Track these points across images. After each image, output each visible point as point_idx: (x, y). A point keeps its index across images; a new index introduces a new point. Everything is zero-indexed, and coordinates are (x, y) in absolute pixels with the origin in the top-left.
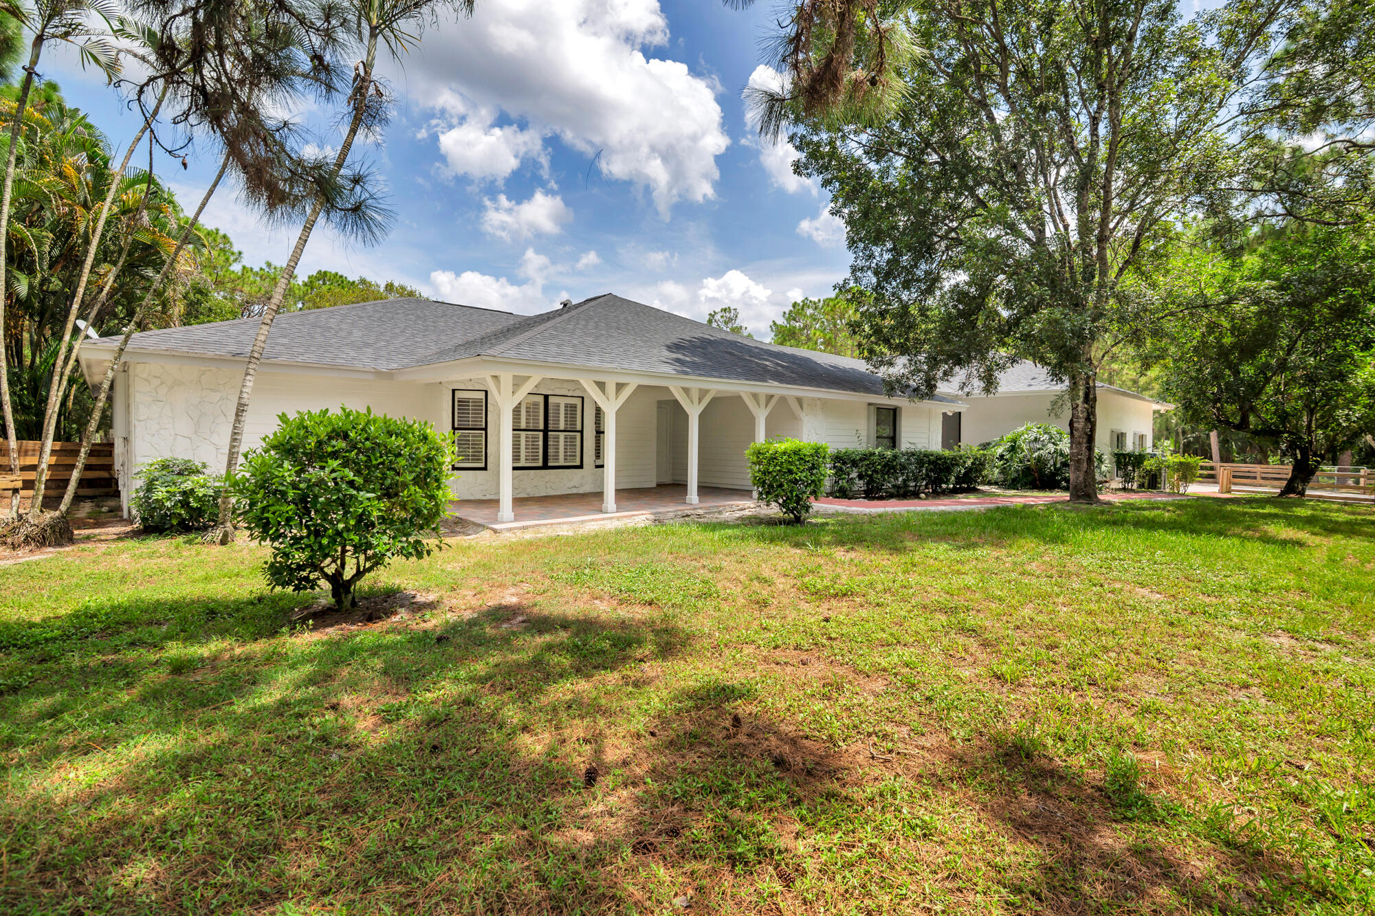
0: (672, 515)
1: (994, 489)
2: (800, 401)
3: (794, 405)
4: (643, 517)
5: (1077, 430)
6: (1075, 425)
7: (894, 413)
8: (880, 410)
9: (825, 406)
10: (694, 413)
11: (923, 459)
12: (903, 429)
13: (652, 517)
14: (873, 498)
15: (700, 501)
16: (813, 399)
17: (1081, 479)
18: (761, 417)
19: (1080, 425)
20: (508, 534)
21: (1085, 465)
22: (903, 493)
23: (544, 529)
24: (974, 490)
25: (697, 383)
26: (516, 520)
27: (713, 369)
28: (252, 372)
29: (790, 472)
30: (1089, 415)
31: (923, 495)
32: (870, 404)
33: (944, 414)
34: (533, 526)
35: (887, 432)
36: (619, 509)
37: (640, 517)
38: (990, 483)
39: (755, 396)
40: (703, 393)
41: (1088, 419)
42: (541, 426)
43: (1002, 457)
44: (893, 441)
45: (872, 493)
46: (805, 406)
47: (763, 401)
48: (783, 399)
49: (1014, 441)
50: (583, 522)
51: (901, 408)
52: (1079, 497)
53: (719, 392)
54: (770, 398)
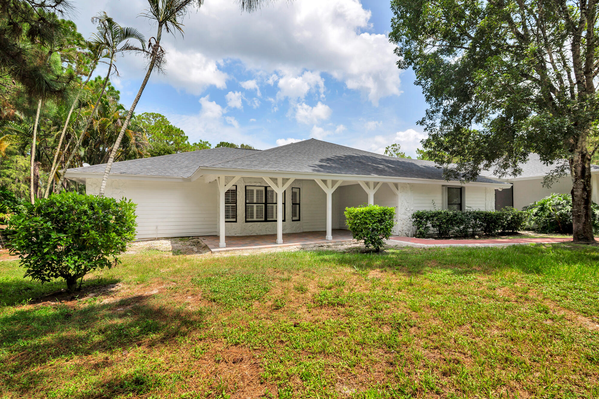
0: (312, 246)
1: (531, 233)
2: (396, 185)
3: (393, 188)
4: (295, 247)
5: (577, 196)
6: (575, 193)
7: (461, 190)
8: (450, 189)
9: (412, 187)
10: (329, 192)
11: (477, 215)
12: (466, 199)
13: (301, 246)
14: (442, 238)
15: (333, 238)
16: (405, 184)
17: (581, 227)
18: (371, 194)
19: (578, 193)
20: (217, 254)
21: (584, 219)
22: (464, 235)
23: (237, 252)
24: (517, 234)
25: (330, 177)
26: (226, 247)
27: (340, 169)
28: (105, 179)
29: (366, 223)
30: (585, 186)
31: (477, 237)
32: (443, 186)
33: (496, 191)
34: (232, 250)
35: (456, 200)
36: (284, 242)
37: (294, 247)
38: (528, 229)
39: (367, 184)
40: (334, 182)
41: (584, 189)
42: (264, 202)
43: (536, 215)
44: (461, 206)
45: (442, 235)
46: (399, 188)
47: (372, 186)
48: (385, 185)
49: (543, 204)
50: (260, 248)
51: (464, 188)
52: (579, 240)
53: (344, 182)
54: (376, 184)
